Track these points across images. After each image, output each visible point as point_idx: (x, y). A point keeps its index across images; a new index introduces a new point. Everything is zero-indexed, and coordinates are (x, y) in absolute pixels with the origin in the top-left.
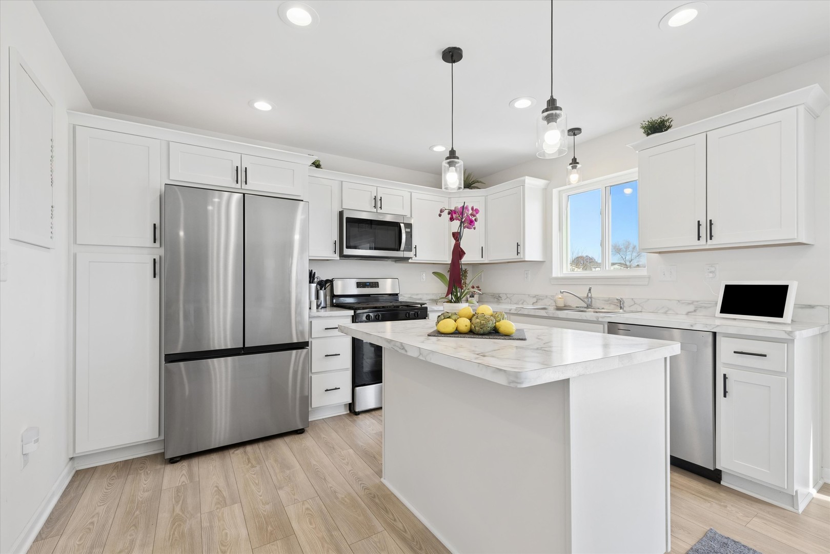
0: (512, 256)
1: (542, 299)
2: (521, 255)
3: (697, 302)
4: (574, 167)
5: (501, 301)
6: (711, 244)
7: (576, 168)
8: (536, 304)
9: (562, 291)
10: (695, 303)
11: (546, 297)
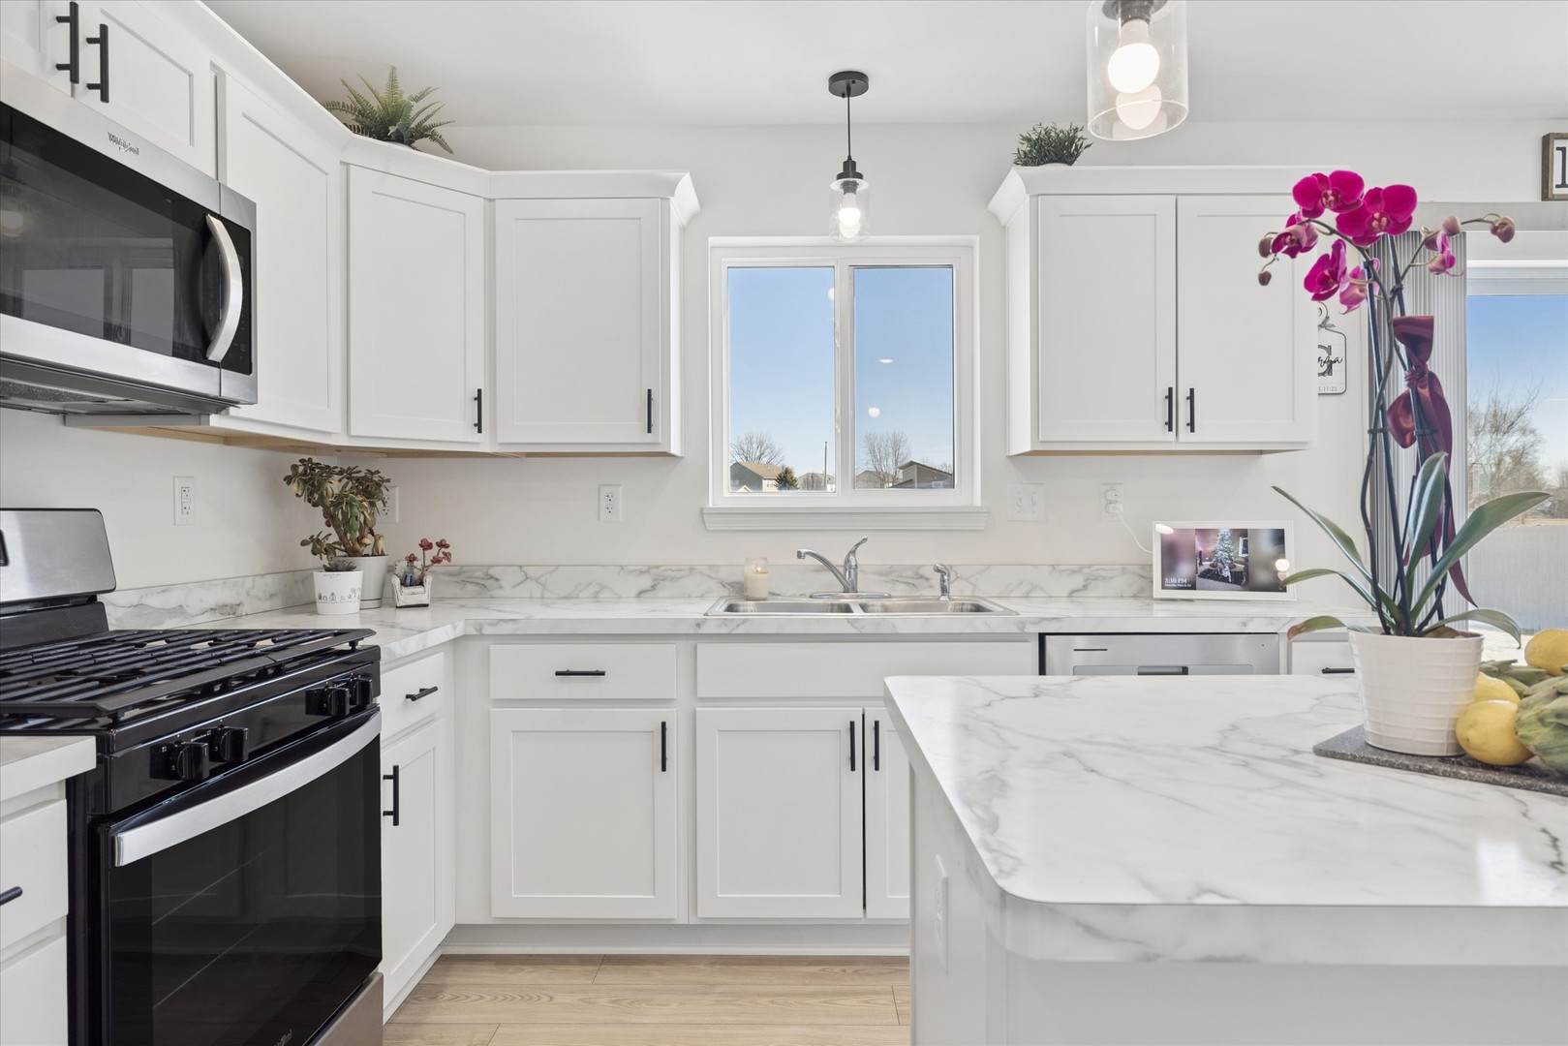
0: (628, 432)
1: (672, 579)
2: (657, 435)
3: (1090, 566)
4: (850, 188)
5: (497, 592)
6: (1186, 439)
7: (854, 190)
8: (652, 593)
9: (803, 551)
10: (1086, 570)
11: (692, 569)
